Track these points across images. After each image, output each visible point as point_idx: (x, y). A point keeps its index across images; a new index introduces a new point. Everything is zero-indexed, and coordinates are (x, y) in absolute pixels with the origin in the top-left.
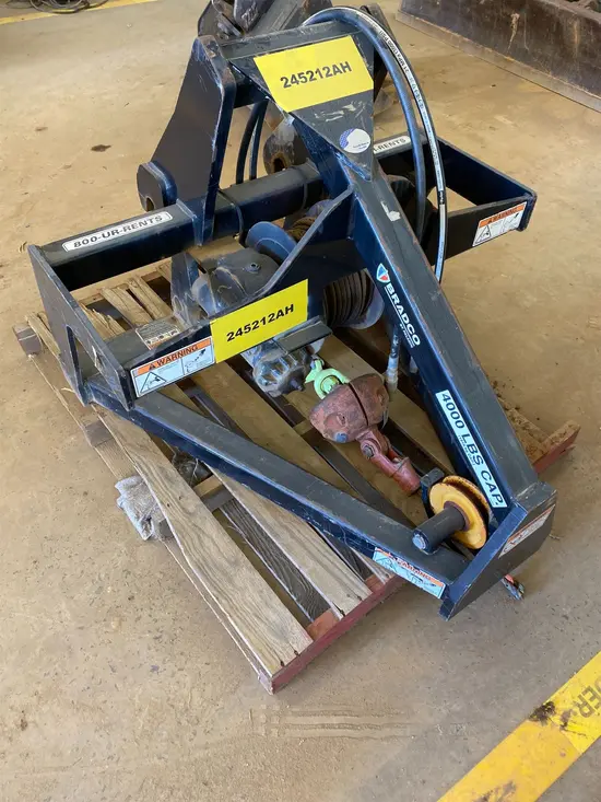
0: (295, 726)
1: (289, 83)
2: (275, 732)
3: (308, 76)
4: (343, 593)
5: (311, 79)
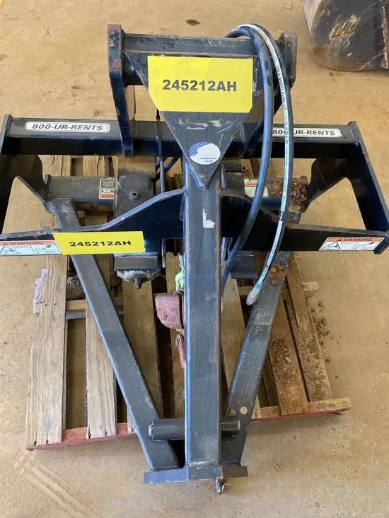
0: (34, 475)
1: (170, 86)
2: (22, 470)
3: (191, 85)
4: (99, 423)
5: (193, 88)
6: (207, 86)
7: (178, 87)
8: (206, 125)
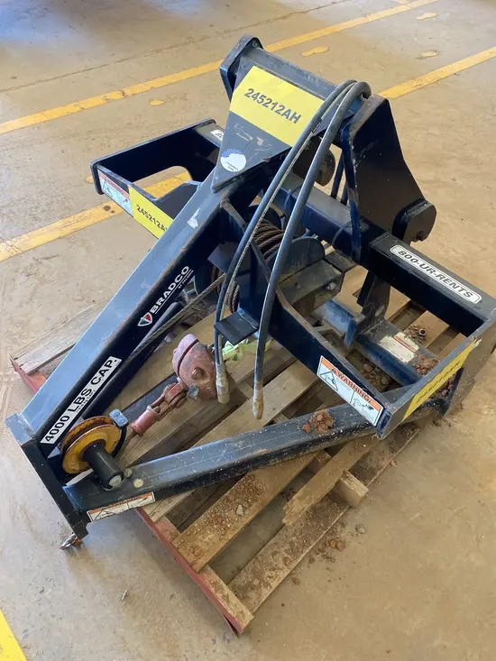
1: (251, 95)
3: (265, 101)
5: (265, 105)
6: (277, 108)
7: (255, 98)
8: (251, 138)
